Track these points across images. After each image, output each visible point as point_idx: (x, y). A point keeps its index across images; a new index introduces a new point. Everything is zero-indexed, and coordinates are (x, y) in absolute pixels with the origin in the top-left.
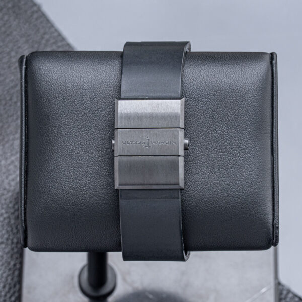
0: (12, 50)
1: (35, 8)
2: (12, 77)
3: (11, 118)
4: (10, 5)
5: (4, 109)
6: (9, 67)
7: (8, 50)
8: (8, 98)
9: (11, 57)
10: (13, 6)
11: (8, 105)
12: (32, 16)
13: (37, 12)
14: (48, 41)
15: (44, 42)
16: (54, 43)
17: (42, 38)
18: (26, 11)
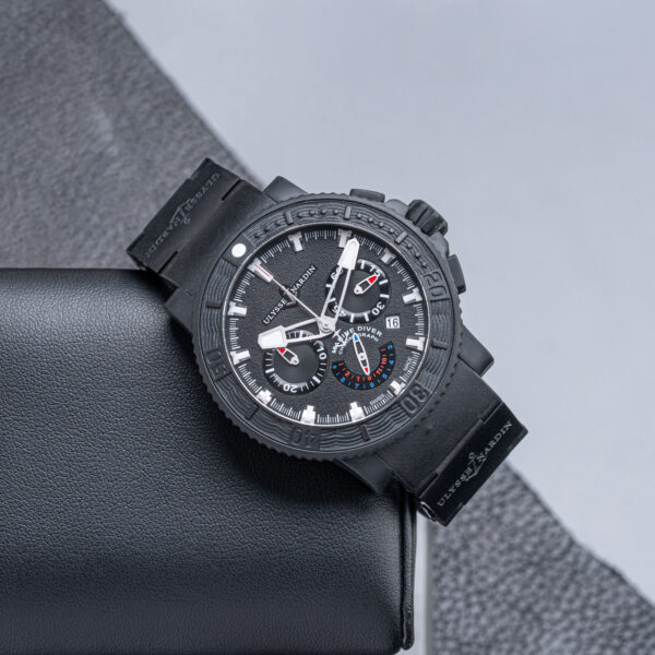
0: (68, 101)
1: (112, 21)
2: (67, 153)
3: (65, 231)
4: (64, 15)
5: (52, 213)
6: (62, 133)
7: (60, 100)
8: (59, 193)
9: (65, 113)
10: (71, 17)
11: (58, 205)
12: (106, 35)
13: (115, 27)
14: (135, 83)
15: (127, 84)
16: (147, 87)
17: (125, 78)
18: (94, 26)
